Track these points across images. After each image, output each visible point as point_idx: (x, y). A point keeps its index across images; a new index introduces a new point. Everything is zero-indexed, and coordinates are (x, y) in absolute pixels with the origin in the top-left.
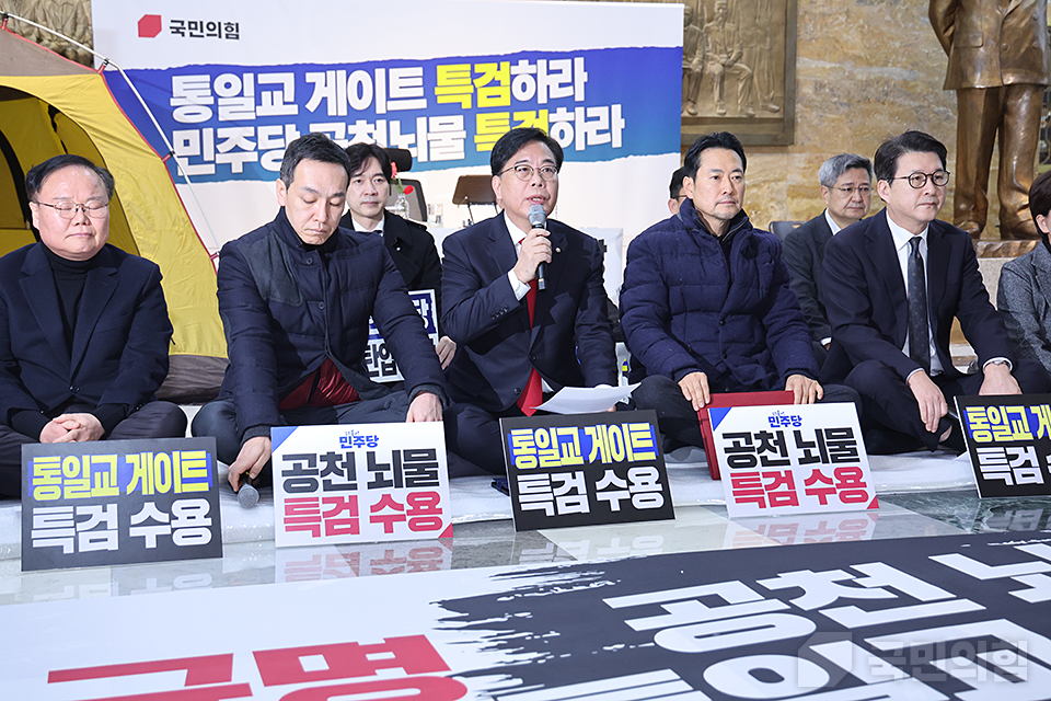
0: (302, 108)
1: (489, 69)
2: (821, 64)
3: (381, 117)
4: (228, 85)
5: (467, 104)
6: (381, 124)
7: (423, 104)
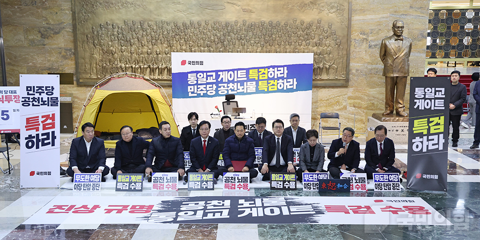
0: (217, 80)
1: (263, 70)
2: (358, 64)
3: (236, 82)
4: (200, 76)
5: (257, 78)
6: (236, 84)
7: (246, 79)
